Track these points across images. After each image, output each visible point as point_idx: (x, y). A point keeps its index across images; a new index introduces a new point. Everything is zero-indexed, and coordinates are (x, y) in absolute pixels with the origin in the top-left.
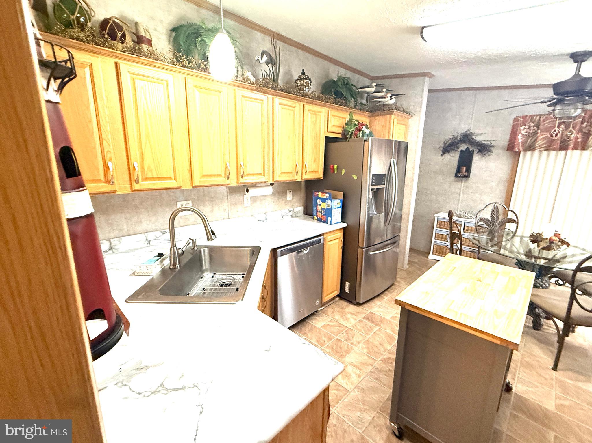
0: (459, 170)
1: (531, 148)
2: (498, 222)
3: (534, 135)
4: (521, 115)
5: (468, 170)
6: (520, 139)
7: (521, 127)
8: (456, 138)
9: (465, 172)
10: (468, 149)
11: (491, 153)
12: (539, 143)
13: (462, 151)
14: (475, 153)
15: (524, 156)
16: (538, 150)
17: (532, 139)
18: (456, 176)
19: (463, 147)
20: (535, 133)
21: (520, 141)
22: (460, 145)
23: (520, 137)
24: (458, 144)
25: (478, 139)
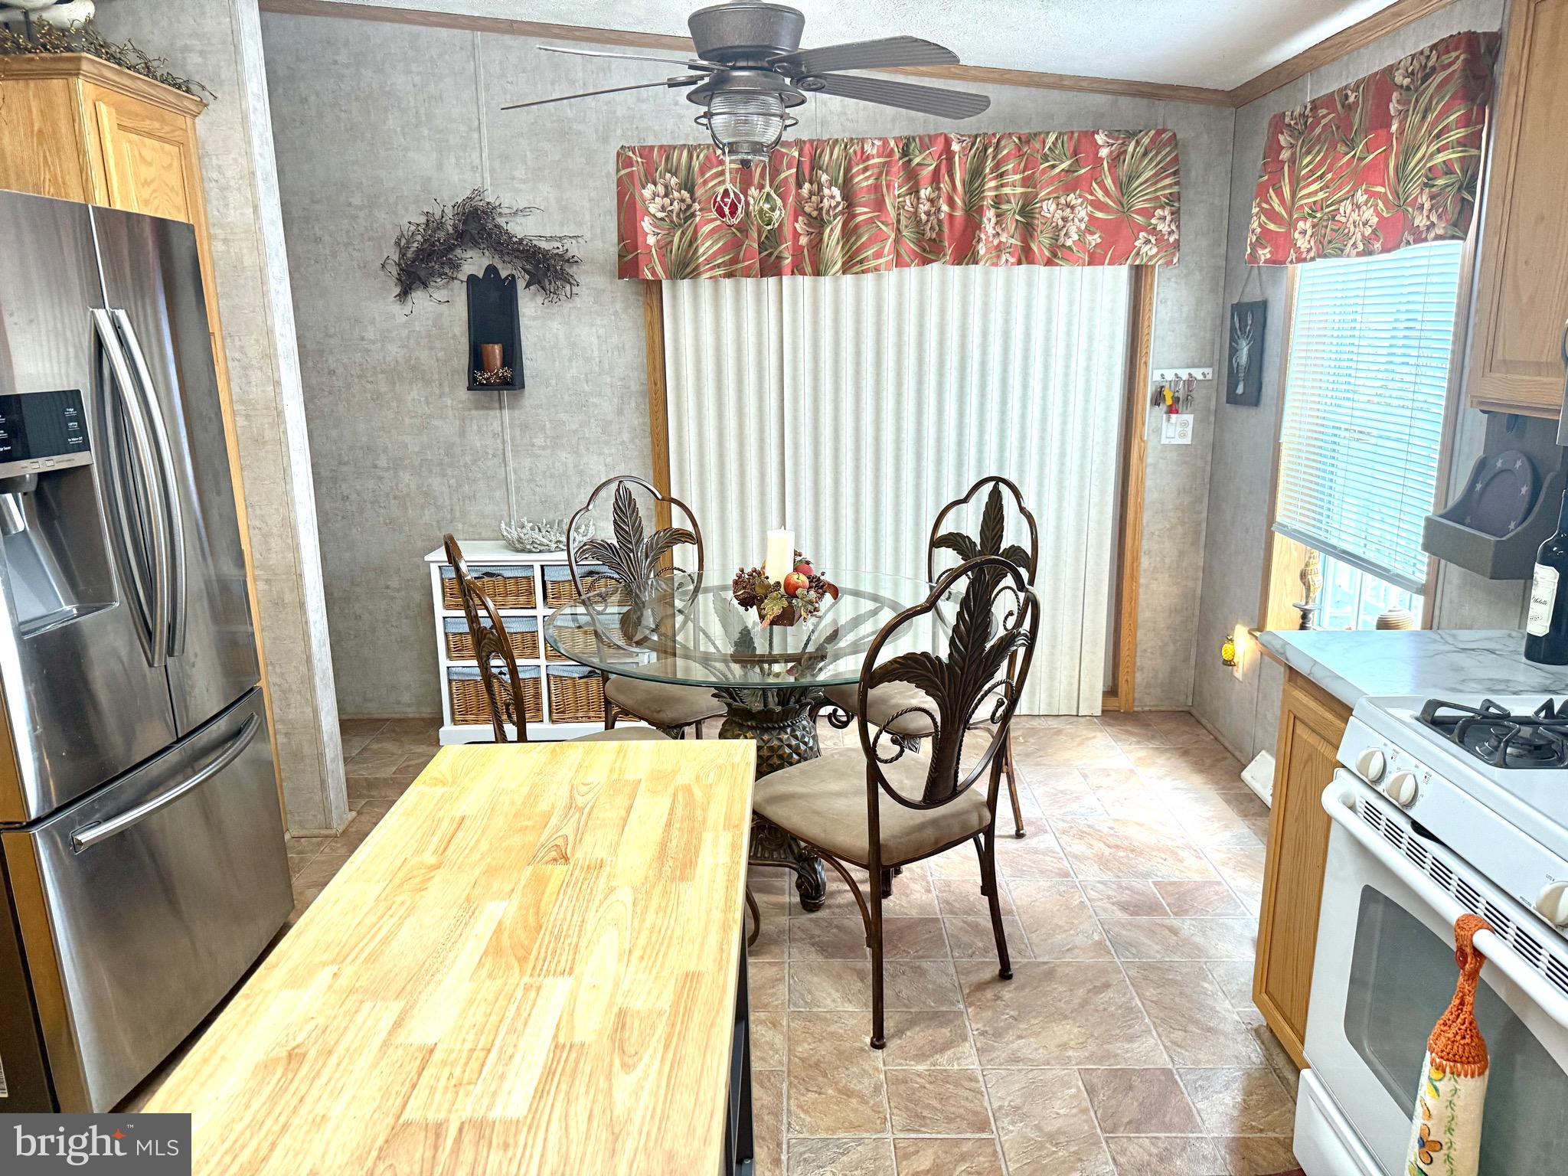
0: (477, 361)
1: (685, 268)
2: (643, 547)
3: (686, 220)
4: (635, 143)
5: (512, 356)
6: (650, 234)
7: (644, 188)
8: (440, 225)
9: (503, 366)
10: (491, 270)
11: (575, 289)
12: (706, 248)
13: (472, 279)
14: (521, 284)
15: (675, 297)
16: (708, 275)
17: (683, 233)
18: (474, 385)
19: (474, 262)
20: (687, 214)
21: (651, 240)
22: (458, 252)
23: (646, 224)
24: (451, 249)
25: (521, 228)
